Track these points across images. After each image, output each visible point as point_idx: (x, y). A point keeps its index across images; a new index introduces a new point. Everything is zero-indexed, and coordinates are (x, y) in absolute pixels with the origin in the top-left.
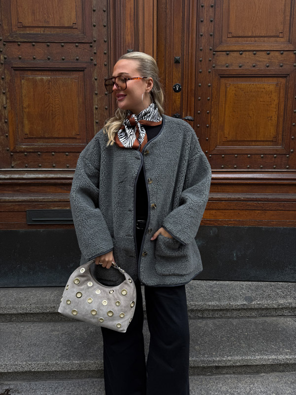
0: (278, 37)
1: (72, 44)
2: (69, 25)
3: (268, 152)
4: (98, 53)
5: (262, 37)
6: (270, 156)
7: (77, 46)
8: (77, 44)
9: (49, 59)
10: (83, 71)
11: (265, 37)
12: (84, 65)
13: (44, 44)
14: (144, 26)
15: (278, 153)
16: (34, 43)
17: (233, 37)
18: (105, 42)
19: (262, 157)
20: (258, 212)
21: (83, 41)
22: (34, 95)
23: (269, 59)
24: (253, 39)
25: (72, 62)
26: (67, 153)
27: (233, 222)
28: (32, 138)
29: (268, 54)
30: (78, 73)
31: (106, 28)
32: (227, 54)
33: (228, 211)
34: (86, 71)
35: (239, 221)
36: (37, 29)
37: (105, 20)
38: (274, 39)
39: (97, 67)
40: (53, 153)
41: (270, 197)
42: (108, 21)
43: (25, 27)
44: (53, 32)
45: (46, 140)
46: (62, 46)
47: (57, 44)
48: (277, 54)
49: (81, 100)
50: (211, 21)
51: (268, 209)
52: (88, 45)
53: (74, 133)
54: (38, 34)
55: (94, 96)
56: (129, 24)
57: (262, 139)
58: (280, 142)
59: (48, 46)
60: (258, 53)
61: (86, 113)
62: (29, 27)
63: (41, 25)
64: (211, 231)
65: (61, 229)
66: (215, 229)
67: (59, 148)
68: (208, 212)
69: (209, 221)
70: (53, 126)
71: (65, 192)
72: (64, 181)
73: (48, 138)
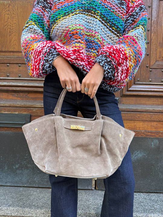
26: (20, 65)
40: (8, 64)
45: (3, 54)
64: (152, 144)
65: (9, 132)
66: (156, 141)
67: (13, 60)
68: (150, 124)
69: (151, 132)
70: (10, 41)
71: (16, 98)
72: (14, 88)
73: (5, 52)
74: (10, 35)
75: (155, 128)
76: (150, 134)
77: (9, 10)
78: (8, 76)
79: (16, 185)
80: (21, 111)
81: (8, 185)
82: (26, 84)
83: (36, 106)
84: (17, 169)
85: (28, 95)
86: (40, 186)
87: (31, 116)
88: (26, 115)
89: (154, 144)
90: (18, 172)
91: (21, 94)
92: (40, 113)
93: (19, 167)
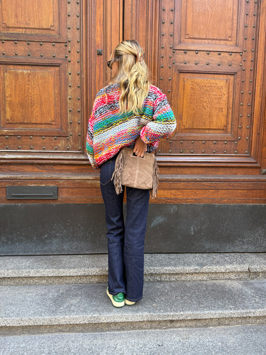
0: (227, 40)
1: (49, 43)
2: (47, 27)
3: (219, 139)
4: (72, 52)
5: (214, 39)
6: (221, 142)
7: (53, 45)
8: (54, 44)
9: (29, 55)
10: (59, 66)
11: (217, 40)
12: (60, 62)
13: (25, 43)
14: (111, 30)
15: (228, 140)
16: (16, 42)
17: (190, 38)
18: (78, 42)
19: (215, 143)
20: (212, 191)
21: (59, 41)
22: (15, 86)
23: (220, 58)
24: (207, 41)
25: (49, 59)
26: (44, 137)
27: (190, 200)
28: (13, 123)
29: (220, 54)
30: (55, 68)
31: (79, 30)
32: (185, 53)
33: (186, 190)
34: (62, 66)
35: (196, 199)
36: (19, 30)
37: (79, 24)
38: (224, 42)
39: (71, 63)
40: (31, 137)
41: (222, 178)
42: (80, 25)
43: (9, 27)
44: (33, 32)
45: (26, 126)
46: (41, 45)
47: (36, 43)
48: (227, 54)
49: (56, 91)
50: (172, 23)
51: (220, 188)
52: (64, 44)
53: (50, 120)
54: (20, 34)
55: (68, 88)
56: (99, 28)
57: (215, 128)
58: (229, 130)
59: (29, 44)
60: (211, 53)
61: (61, 103)
62: (12, 27)
63: (22, 26)
64: (172, 209)
65: (37, 204)
66: (175, 207)
67: (36, 132)
68: (169, 191)
69: (170, 199)
70: (32, 113)
71: (41, 171)
72: (40, 161)
73: (27, 124)
74: (32, 107)
75: (174, 195)
76: (169, 200)
77: (29, 81)
78: (32, 149)
79: (46, 254)
80: (48, 183)
81: (38, 254)
82: (51, 157)
83: (62, 178)
84: (46, 239)
85: (54, 168)
86: (69, 253)
87: (58, 188)
88: (53, 187)
89: (173, 209)
90: (47, 241)
91: (47, 167)
92: (67, 185)
93: (48, 237)
